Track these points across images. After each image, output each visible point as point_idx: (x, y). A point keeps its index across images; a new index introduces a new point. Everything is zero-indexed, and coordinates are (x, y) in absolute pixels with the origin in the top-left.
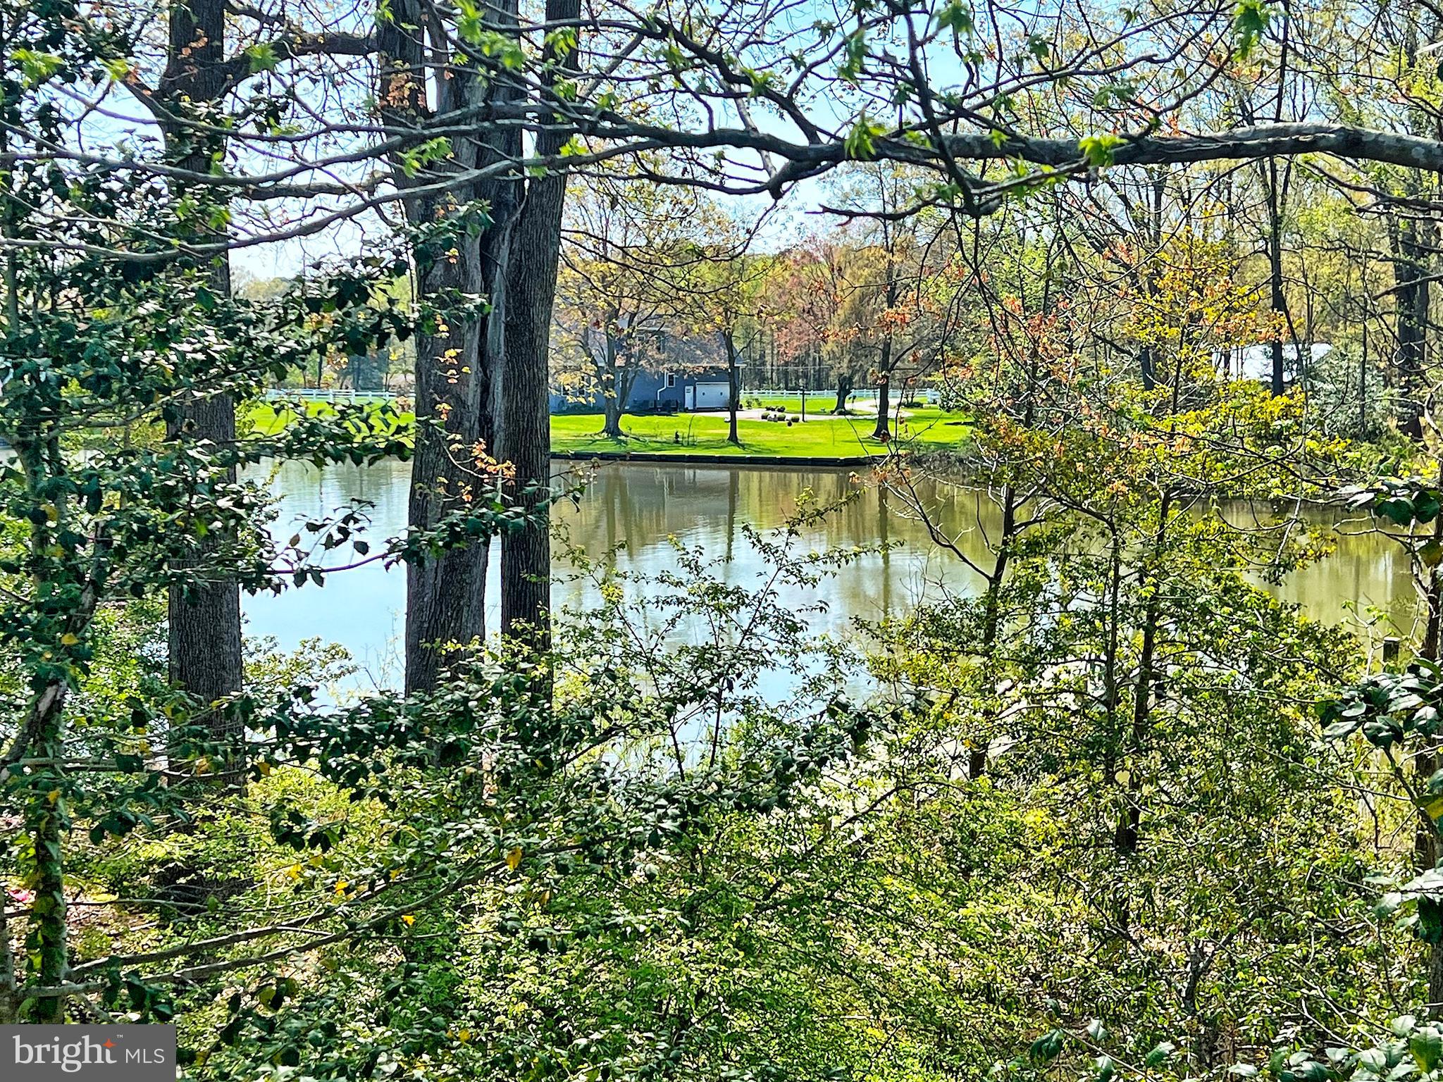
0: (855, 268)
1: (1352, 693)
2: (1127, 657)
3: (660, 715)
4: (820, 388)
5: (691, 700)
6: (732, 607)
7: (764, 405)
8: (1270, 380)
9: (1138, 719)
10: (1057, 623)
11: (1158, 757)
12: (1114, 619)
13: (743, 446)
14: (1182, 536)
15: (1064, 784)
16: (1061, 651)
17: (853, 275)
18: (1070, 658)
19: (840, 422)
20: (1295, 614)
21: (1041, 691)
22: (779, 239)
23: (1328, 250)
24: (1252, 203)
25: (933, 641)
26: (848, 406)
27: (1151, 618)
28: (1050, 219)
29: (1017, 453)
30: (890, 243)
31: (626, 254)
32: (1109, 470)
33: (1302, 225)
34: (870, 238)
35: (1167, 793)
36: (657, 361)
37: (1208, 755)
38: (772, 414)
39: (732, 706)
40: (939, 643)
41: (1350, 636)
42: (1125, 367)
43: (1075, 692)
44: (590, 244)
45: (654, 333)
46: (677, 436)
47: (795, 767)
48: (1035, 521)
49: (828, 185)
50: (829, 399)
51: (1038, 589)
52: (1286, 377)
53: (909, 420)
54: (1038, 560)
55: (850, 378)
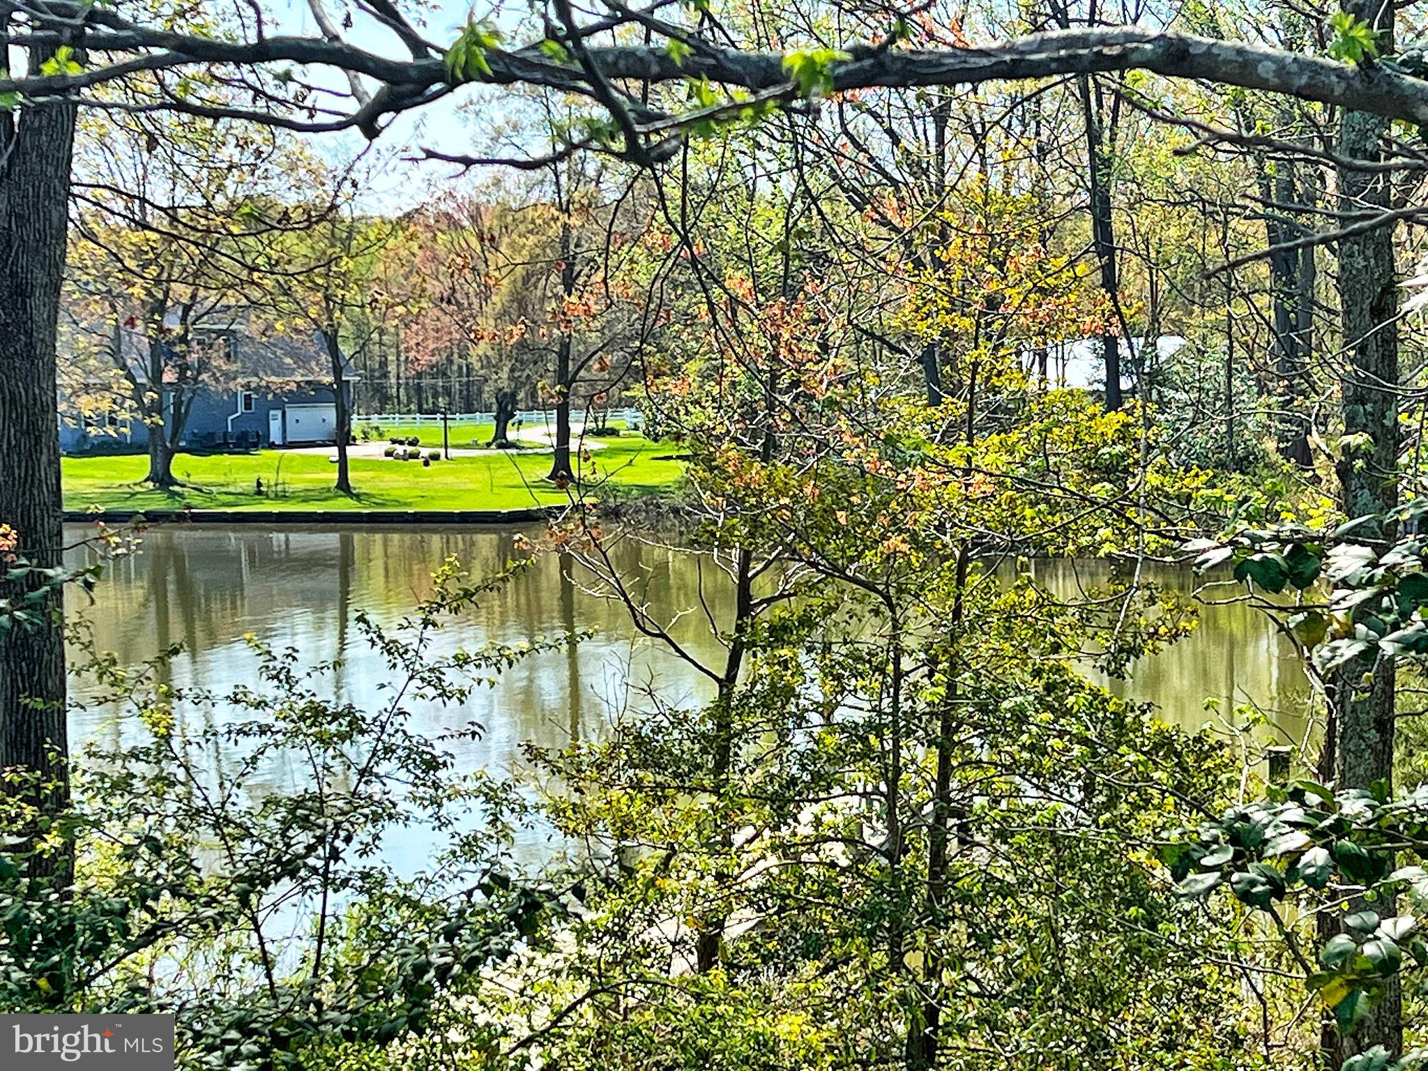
0: (515, 236)
1: (1214, 831)
2: (916, 787)
3: (232, 901)
4: (469, 410)
5: (277, 879)
6: (343, 737)
7: (388, 436)
8: (1102, 388)
9: (934, 875)
10: (817, 743)
11: (963, 929)
12: (895, 732)
13: (358, 497)
14: (985, 612)
15: (832, 974)
16: (822, 782)
17: (512, 245)
18: (837, 790)
19: (498, 459)
20: (1145, 718)
21: (797, 840)
22: (399, 195)
23: (1175, 204)
24: (1070, 138)
25: (641, 774)
26: (511, 435)
27: (947, 729)
28: (789, 164)
29: (753, 500)
30: (564, 199)
31: (174, 219)
32: (883, 520)
33: (1140, 171)
34: (536, 193)
35: (977, 981)
36: (225, 374)
37: (1031, 924)
38: (400, 449)
39: (345, 883)
40: (649, 777)
41: (1221, 746)
42: (902, 373)
43: (843, 840)
44: (119, 205)
45: (220, 333)
46: (259, 484)
47: (432, 973)
48: (781, 596)
49: (472, 116)
50: (485, 426)
51: (789, 693)
52: (1125, 384)
53: (598, 454)
54: (785, 652)
55: (513, 395)
